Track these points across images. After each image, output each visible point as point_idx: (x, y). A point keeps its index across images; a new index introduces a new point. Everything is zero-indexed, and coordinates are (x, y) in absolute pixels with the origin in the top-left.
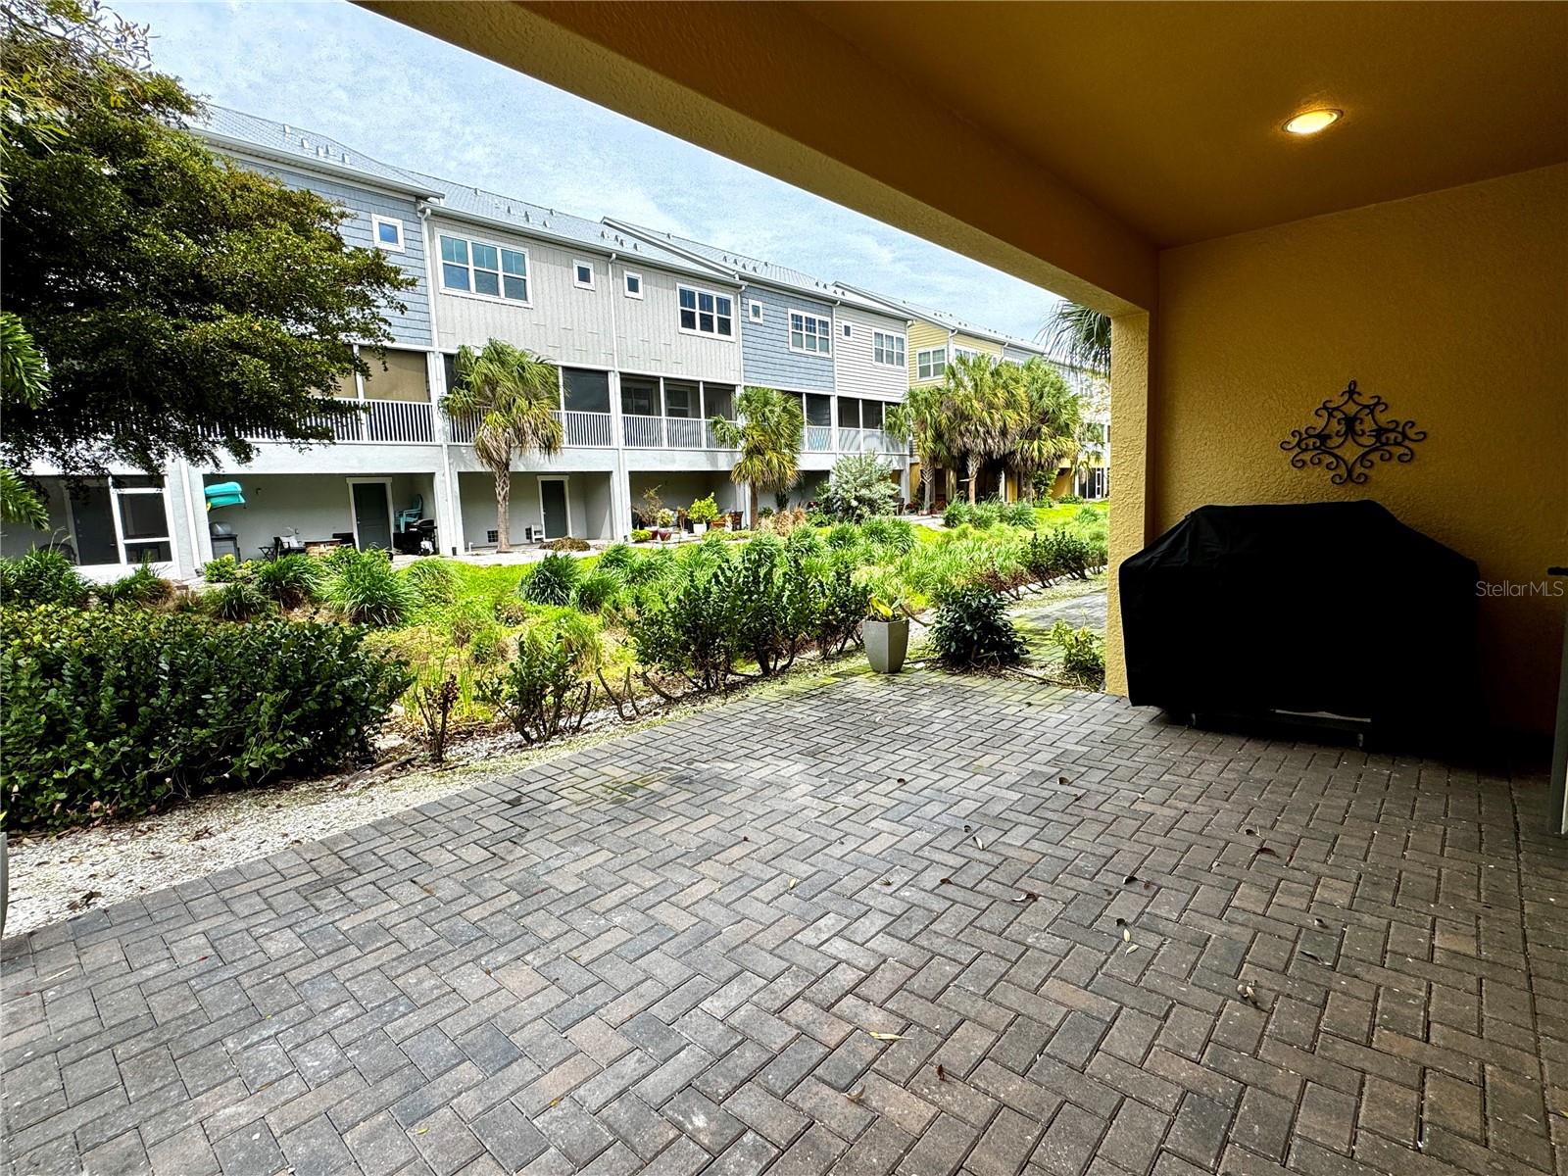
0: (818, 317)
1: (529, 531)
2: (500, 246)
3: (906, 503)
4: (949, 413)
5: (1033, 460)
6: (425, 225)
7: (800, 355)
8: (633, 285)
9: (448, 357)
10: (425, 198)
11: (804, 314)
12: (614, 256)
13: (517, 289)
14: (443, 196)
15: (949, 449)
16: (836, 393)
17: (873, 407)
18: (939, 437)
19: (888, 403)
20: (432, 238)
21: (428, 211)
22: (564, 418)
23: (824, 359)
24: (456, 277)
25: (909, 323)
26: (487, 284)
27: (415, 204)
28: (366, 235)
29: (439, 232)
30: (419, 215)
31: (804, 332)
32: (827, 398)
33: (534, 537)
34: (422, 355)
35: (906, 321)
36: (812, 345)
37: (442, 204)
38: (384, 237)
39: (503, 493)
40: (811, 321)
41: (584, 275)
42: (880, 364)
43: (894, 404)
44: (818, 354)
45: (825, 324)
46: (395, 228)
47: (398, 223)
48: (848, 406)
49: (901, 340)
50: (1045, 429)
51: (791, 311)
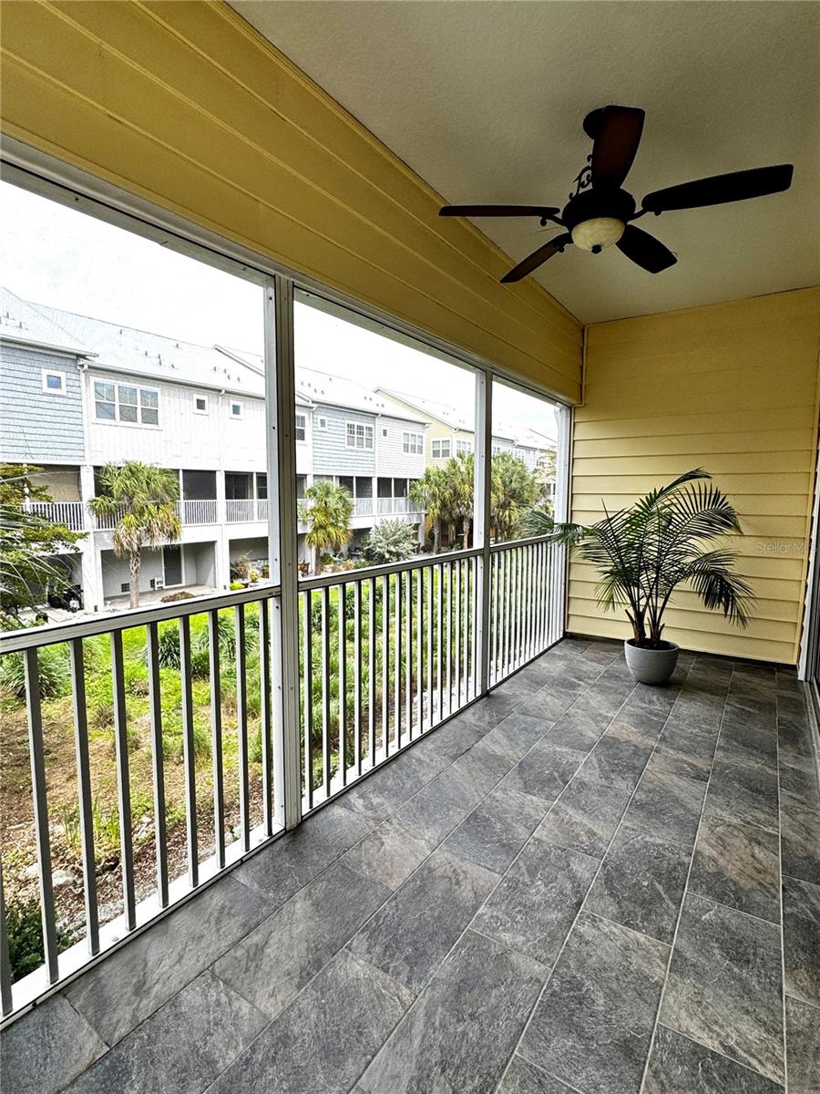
0: (365, 425)
1: (152, 582)
2: (139, 386)
3: (421, 546)
4: (451, 491)
5: (505, 523)
6: (83, 375)
7: (352, 451)
8: (236, 410)
9: (97, 468)
10: (84, 357)
11: (356, 423)
12: (223, 392)
13: (151, 417)
14: (98, 356)
15: (450, 514)
16: (376, 473)
17: (401, 484)
18: (444, 506)
19: (411, 480)
20: (87, 384)
21: (86, 367)
22: (182, 506)
23: (369, 452)
24: (104, 410)
25: (427, 425)
26: (128, 415)
27: (76, 361)
28: (37, 384)
29: (93, 379)
30: (79, 368)
31: (356, 436)
32: (371, 478)
33: (156, 586)
34: (78, 468)
35: (424, 424)
36: (360, 444)
37: (97, 362)
38: (51, 385)
39: (135, 568)
40: (360, 428)
41: (201, 404)
42: (406, 454)
43: (415, 480)
44: (365, 449)
45: (370, 429)
46: (59, 378)
47: (63, 375)
48: (384, 483)
49: (421, 437)
50: (513, 503)
51: (347, 422)
